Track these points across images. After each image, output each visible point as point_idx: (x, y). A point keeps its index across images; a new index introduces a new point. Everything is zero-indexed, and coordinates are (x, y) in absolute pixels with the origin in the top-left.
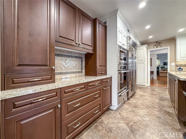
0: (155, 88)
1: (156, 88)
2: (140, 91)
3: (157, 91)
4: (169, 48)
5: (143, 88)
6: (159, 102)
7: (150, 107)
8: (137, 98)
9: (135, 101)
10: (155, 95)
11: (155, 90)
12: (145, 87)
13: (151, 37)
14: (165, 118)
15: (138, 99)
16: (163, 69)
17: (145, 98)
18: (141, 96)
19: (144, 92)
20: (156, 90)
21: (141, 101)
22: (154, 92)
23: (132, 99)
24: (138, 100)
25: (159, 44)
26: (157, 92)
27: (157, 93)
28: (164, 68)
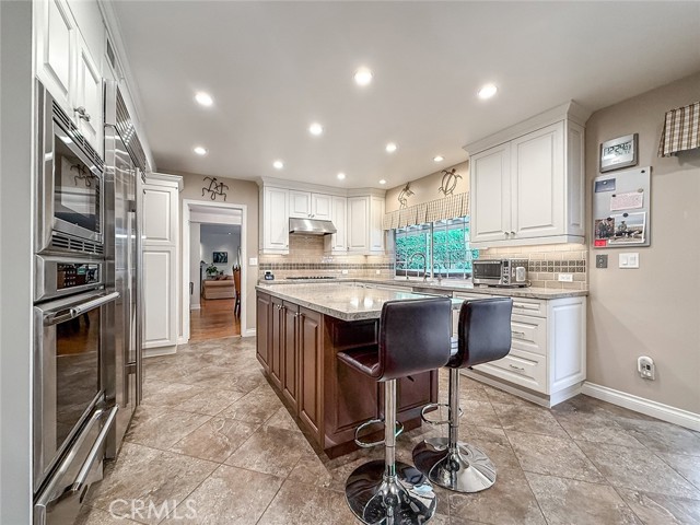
0: (207, 346)
1: (211, 346)
2: (161, 379)
3: (220, 357)
4: (245, 207)
5: (168, 361)
6: (243, 403)
7: (228, 448)
8: (157, 426)
9: (151, 454)
10: (219, 376)
11: (212, 356)
12: (174, 351)
13: (200, 151)
14: (285, 467)
15: (165, 431)
16: (213, 274)
17: (192, 407)
18: (171, 404)
19: (178, 377)
20: (215, 353)
21: (178, 435)
22: (211, 367)
23: (130, 448)
24: (163, 438)
25: (219, 188)
26: (222, 361)
27: (222, 365)
28: (214, 270)
